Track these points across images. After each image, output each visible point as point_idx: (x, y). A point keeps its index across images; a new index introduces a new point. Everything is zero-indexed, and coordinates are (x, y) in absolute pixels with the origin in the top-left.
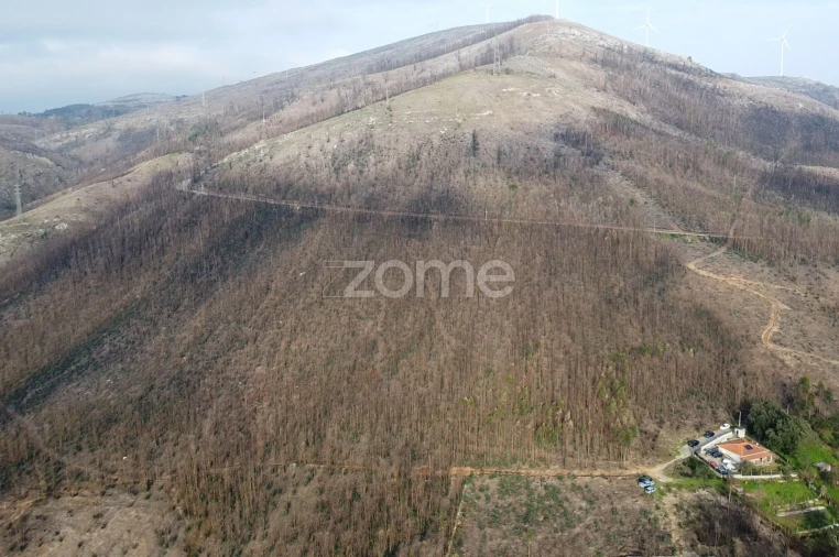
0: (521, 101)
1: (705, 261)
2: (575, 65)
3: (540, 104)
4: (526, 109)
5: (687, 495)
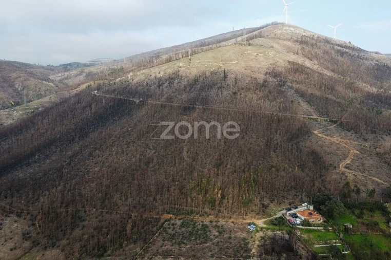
0: (253, 57)
1: (323, 130)
2: (285, 42)
3: (262, 59)
4: (254, 61)
5: (270, 233)
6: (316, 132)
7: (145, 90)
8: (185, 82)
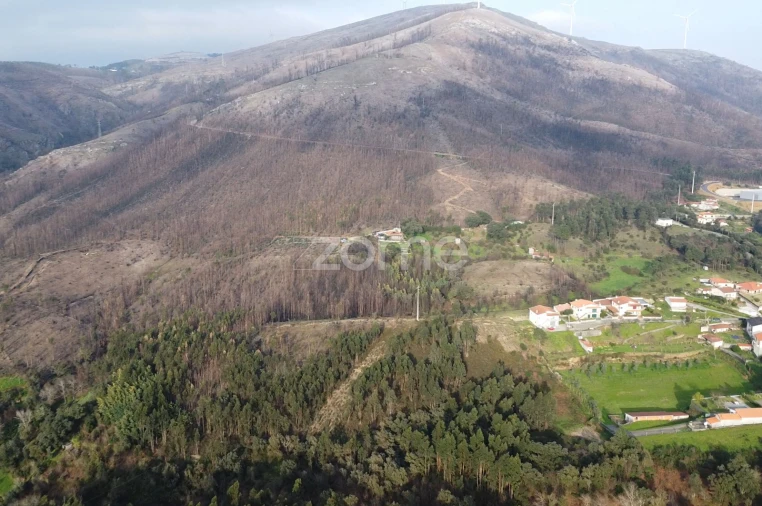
1: (449, 168)
4: (399, 81)
6: (440, 171)
7: (258, 121)
8: (306, 112)
